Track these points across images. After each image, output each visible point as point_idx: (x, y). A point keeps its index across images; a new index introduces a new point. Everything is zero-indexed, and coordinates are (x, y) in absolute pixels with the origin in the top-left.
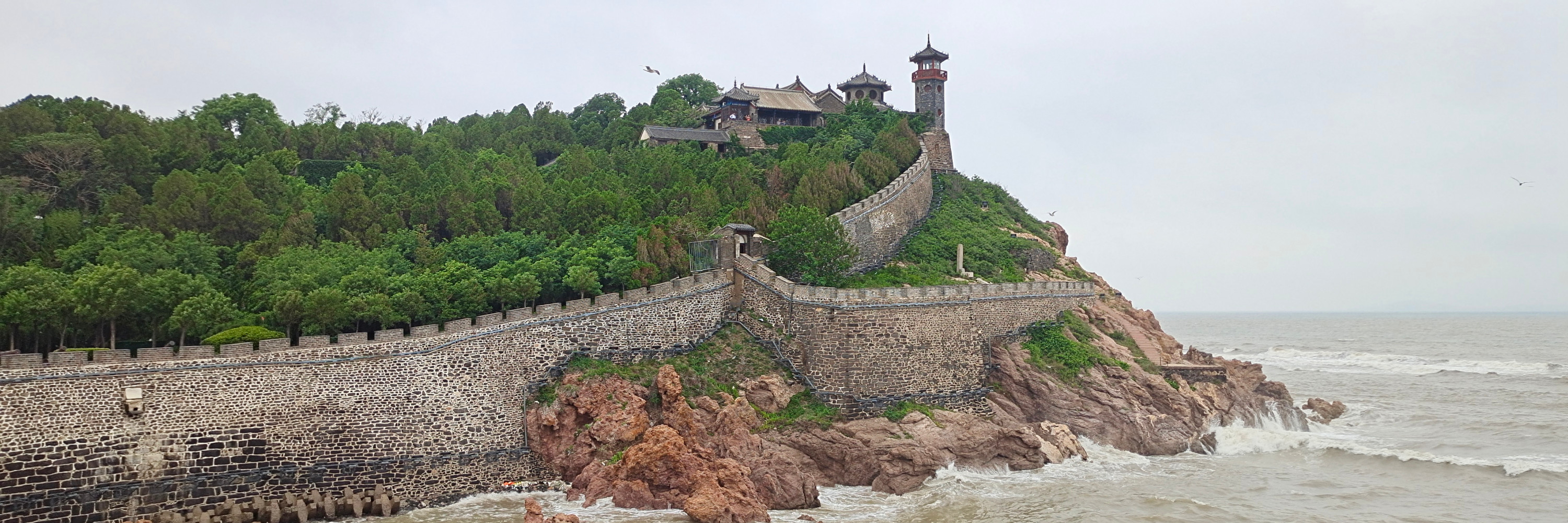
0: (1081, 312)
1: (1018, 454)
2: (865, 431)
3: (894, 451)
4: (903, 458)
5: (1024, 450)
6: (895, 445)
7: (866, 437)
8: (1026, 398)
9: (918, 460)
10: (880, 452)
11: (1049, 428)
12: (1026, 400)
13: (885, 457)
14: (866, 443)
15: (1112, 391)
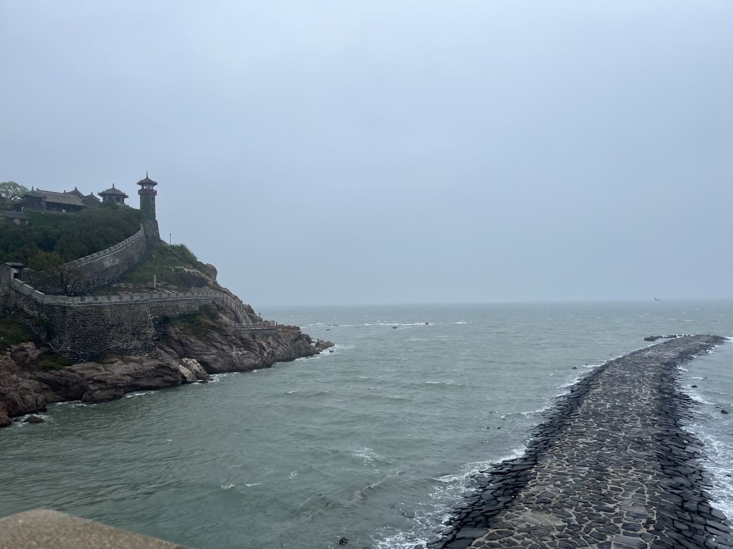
0: (214, 306)
1: (167, 374)
2: (82, 369)
3: (95, 378)
4: (99, 381)
5: (170, 372)
6: (97, 375)
7: (81, 372)
9: (109, 381)
10: (89, 379)
11: (186, 361)
13: (90, 382)
14: (82, 375)
15: (223, 342)
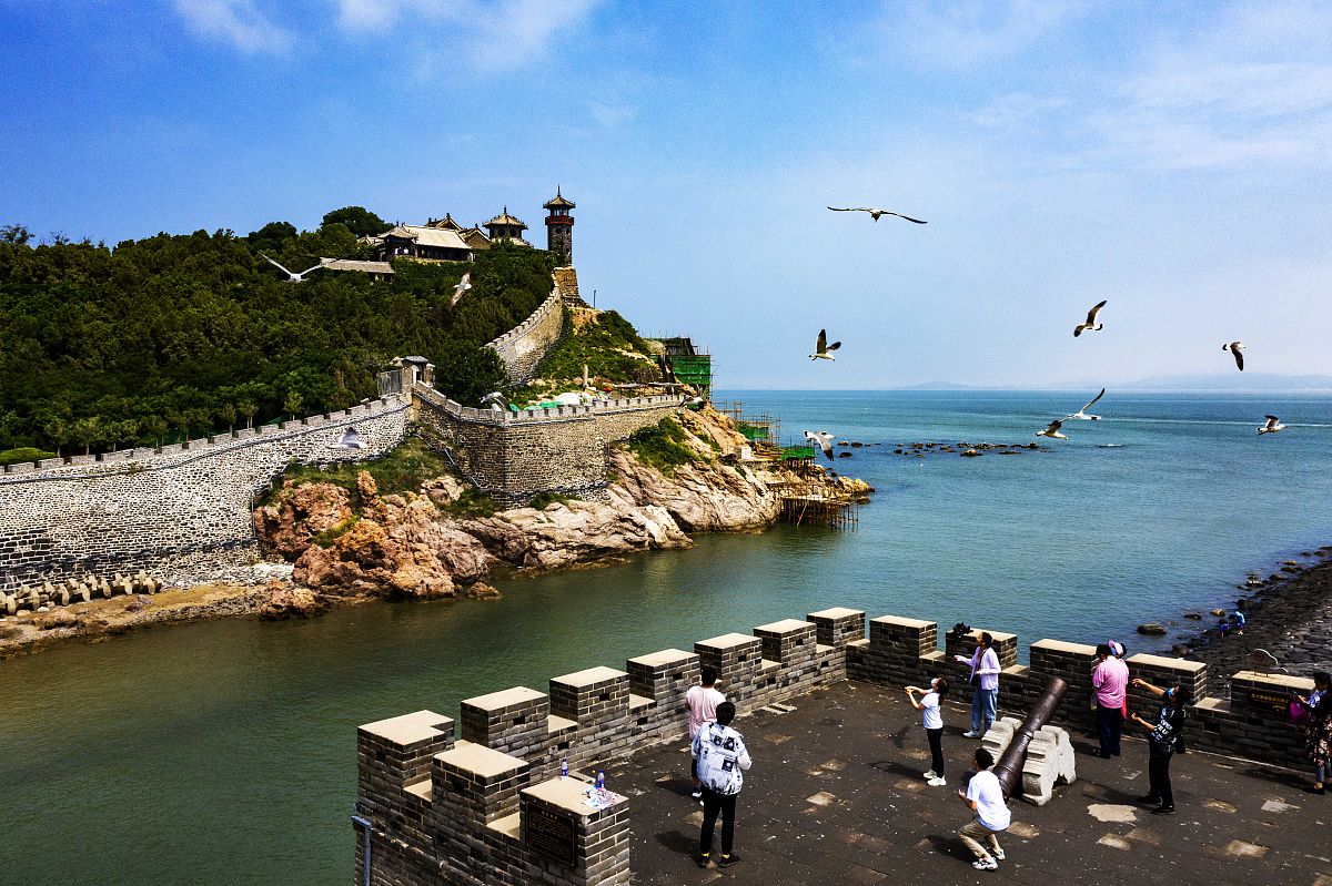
1: (631, 531)
2: (518, 518)
3: (541, 533)
4: (548, 539)
5: (634, 528)
6: (543, 528)
7: (519, 522)
8: (636, 487)
9: (558, 539)
10: (529, 533)
11: (651, 510)
12: (635, 489)
13: (534, 537)
14: (519, 527)
15: (698, 480)
